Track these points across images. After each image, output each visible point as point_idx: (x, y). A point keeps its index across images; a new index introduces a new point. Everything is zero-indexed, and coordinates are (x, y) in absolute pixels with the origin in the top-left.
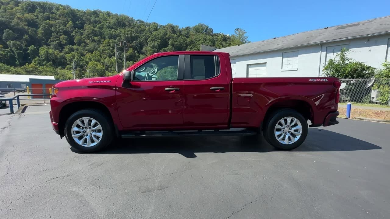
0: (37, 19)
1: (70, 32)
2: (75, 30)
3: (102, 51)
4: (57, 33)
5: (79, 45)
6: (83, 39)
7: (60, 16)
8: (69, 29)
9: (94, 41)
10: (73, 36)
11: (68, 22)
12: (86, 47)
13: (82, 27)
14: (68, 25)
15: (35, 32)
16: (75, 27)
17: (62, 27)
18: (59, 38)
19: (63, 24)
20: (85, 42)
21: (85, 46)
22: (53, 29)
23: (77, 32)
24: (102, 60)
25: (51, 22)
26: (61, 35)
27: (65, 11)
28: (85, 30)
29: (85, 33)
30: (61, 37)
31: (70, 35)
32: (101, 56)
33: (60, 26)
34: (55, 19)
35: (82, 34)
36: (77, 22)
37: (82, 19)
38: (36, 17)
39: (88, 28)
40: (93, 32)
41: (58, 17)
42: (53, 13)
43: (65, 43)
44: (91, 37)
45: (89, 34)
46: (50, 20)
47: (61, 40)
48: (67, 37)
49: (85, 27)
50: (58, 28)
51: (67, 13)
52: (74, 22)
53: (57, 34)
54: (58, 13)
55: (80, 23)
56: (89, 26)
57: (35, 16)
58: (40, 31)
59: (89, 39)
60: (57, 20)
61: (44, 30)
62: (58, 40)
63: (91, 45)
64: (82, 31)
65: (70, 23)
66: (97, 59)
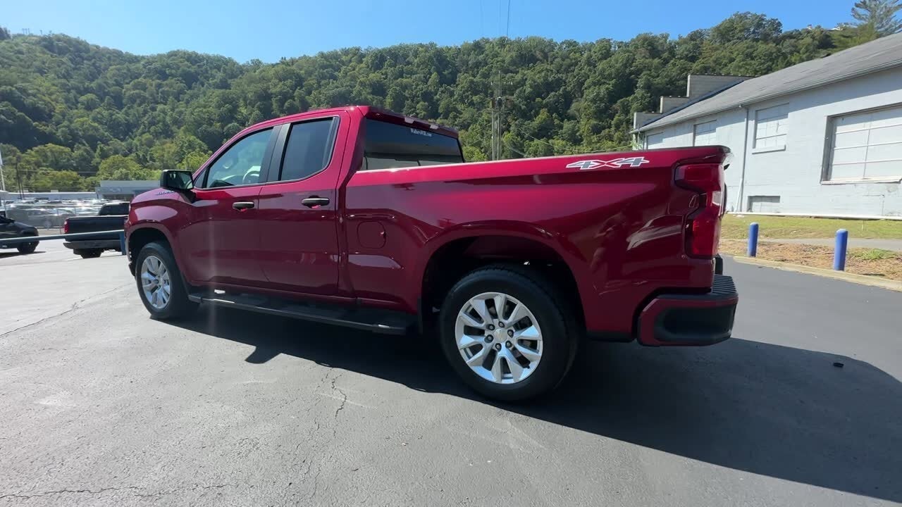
0: (385, 79)
1: (432, 93)
2: (441, 89)
3: (485, 123)
4: (413, 98)
5: (446, 117)
6: (454, 103)
7: (418, 66)
8: (432, 89)
9: (472, 104)
10: (438, 100)
11: (431, 74)
12: (458, 119)
13: (452, 81)
14: (429, 83)
15: (382, 102)
16: (443, 81)
17: (420, 87)
18: (415, 108)
19: (422, 81)
20: (455, 109)
21: (455, 118)
22: (407, 93)
23: (444, 93)
24: (485, 142)
25: (405, 80)
26: (418, 103)
27: (427, 54)
28: (457, 85)
29: (457, 91)
30: (419, 106)
31: (433, 98)
32: (483, 134)
33: (417, 85)
34: (412, 73)
35: (452, 94)
36: (446, 72)
37: (453, 65)
38: (384, 76)
39: (463, 79)
40: (470, 86)
41: (415, 69)
42: (408, 63)
43: (424, 115)
44: (468, 96)
45: (464, 93)
46: (403, 78)
47: (418, 111)
48: (426, 103)
49: (458, 79)
50: (416, 88)
51: (430, 58)
52: (440, 73)
53: (413, 101)
54: (416, 61)
55: (450, 73)
56: (465, 74)
57: (382, 74)
58: (388, 100)
59: (464, 103)
60: (414, 74)
61: (393, 98)
62: (413, 112)
63: (466, 115)
64: (452, 89)
65: (434, 75)
66: (475, 141)
